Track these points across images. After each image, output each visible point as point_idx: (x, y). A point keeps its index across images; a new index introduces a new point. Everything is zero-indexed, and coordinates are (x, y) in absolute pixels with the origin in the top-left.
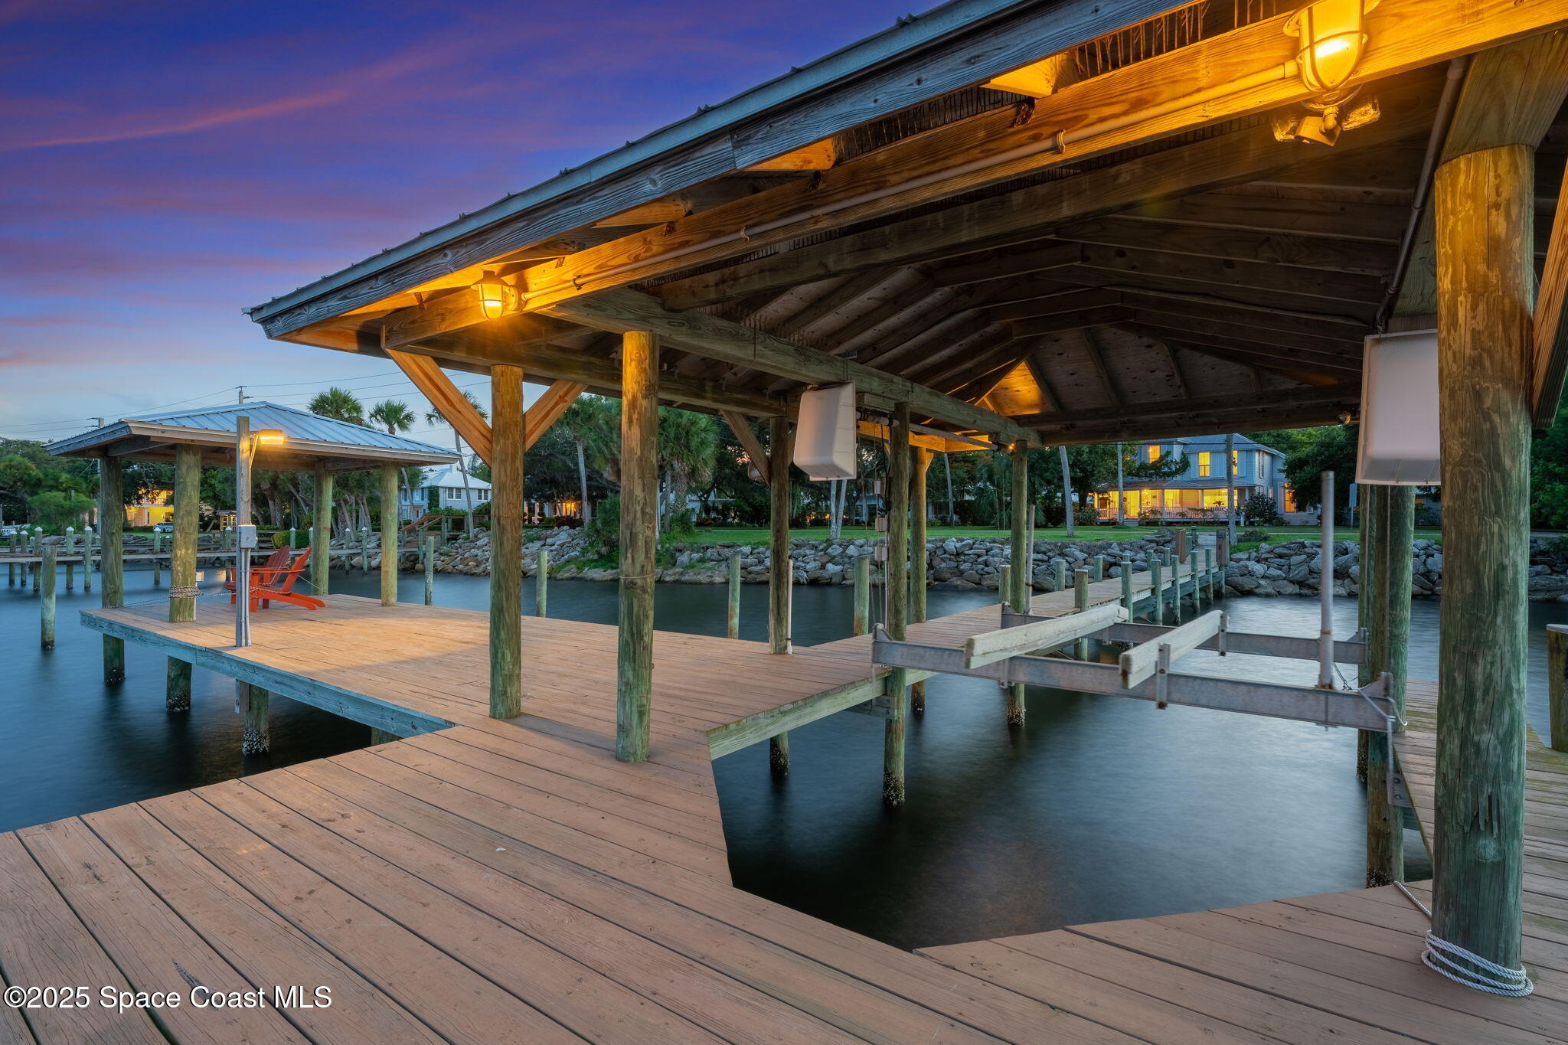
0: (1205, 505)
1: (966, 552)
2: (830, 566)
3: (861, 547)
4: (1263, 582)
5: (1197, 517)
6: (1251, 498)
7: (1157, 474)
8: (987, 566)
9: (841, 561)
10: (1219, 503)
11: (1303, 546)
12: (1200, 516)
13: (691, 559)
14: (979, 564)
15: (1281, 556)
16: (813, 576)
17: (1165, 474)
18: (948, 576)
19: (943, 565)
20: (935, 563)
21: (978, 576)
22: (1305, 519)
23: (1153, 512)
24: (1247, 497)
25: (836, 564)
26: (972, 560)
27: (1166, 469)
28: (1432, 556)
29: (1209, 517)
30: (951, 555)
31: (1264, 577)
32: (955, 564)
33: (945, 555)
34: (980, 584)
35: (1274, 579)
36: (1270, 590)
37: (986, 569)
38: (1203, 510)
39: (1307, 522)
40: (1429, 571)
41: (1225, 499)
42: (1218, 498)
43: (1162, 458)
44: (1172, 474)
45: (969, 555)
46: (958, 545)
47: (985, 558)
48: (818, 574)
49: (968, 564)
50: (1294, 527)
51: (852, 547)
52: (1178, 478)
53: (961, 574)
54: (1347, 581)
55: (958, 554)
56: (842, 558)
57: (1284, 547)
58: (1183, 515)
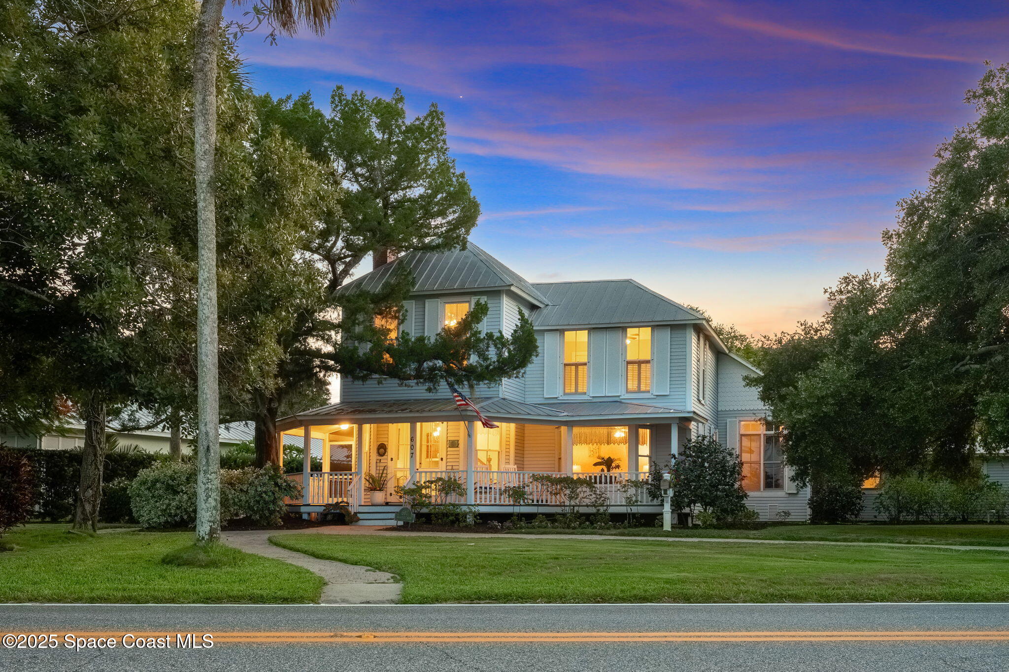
0: (576, 468)
5: (553, 500)
6: (684, 452)
7: (449, 372)
10: (608, 463)
12: (563, 498)
22: (782, 508)
23: (450, 486)
24: (675, 449)
27: (473, 359)
29: (585, 499)
38: (570, 483)
39: (787, 514)
41: (620, 452)
42: (606, 451)
43: (466, 324)
50: (764, 525)
52: (507, 387)
58: (517, 493)
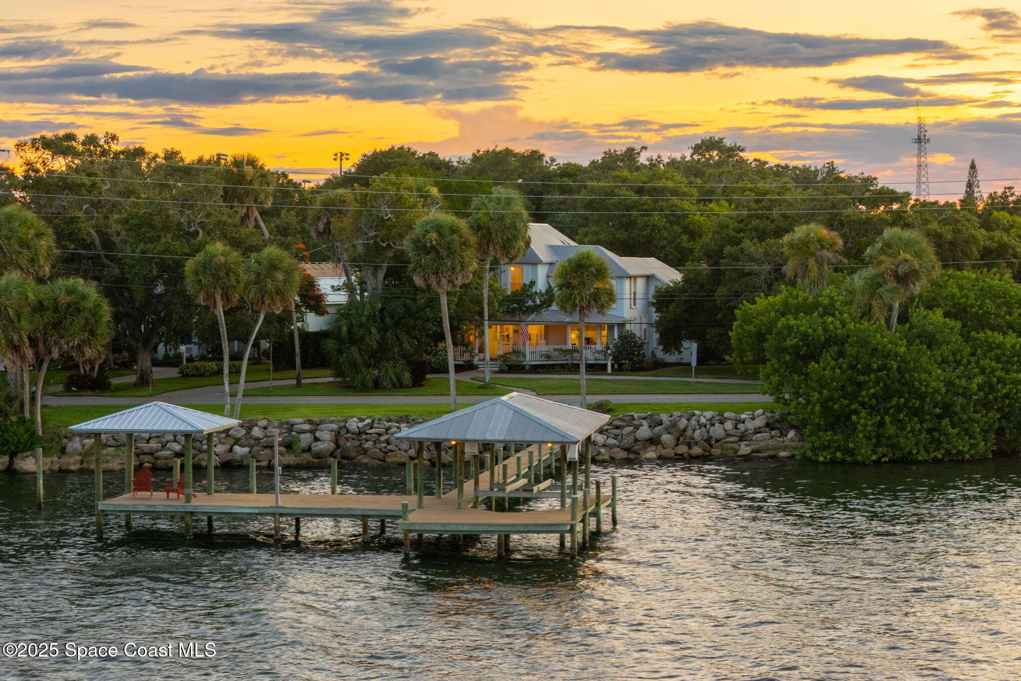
1: (368, 431)
2: (237, 448)
3: (265, 428)
4: (602, 450)
6: (620, 337)
8: (389, 444)
9: (246, 443)
11: (633, 418)
12: (567, 357)
13: (83, 446)
14: (382, 442)
15: (617, 427)
16: (225, 459)
17: (528, 308)
18: (354, 454)
19: (349, 444)
20: (341, 442)
21: (382, 454)
23: (516, 352)
24: (616, 336)
25: (242, 446)
26: (374, 439)
27: (530, 303)
28: (713, 425)
30: (353, 434)
31: (604, 446)
32: (357, 443)
33: (349, 435)
34: (384, 460)
35: (611, 447)
36: (607, 457)
37: (389, 447)
38: (570, 351)
40: (711, 437)
44: (536, 309)
45: (371, 434)
46: (361, 425)
47: (386, 437)
48: (229, 457)
49: (370, 443)
51: (256, 428)
53: (365, 452)
54: (659, 447)
55: (360, 433)
56: (247, 439)
57: (620, 419)
